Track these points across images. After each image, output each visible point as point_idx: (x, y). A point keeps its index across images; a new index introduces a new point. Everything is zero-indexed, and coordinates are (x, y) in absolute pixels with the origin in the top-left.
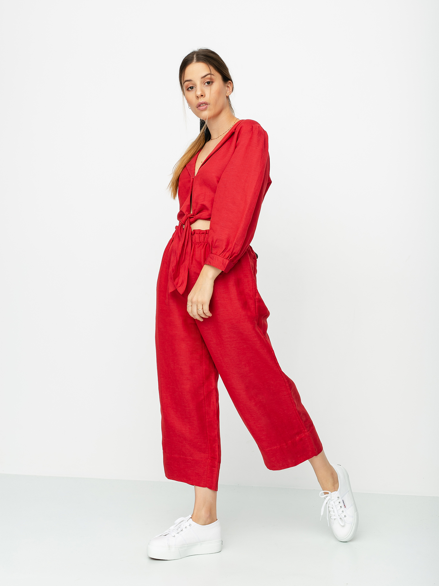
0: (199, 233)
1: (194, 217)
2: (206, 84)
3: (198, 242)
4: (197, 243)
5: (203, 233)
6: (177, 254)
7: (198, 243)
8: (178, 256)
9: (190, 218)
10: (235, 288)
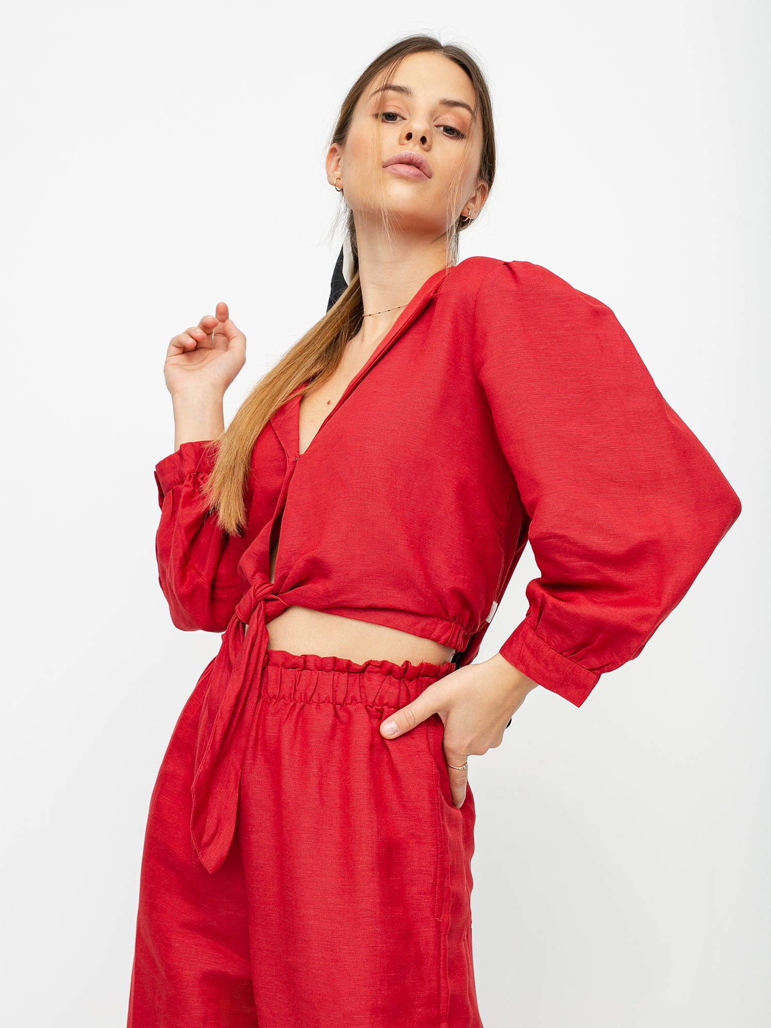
0: (283, 665)
1: (277, 600)
2: (442, 129)
3: (274, 697)
4: (271, 700)
5: (295, 666)
6: (213, 731)
7: (274, 700)
8: (218, 737)
9: (267, 600)
10: (376, 879)
